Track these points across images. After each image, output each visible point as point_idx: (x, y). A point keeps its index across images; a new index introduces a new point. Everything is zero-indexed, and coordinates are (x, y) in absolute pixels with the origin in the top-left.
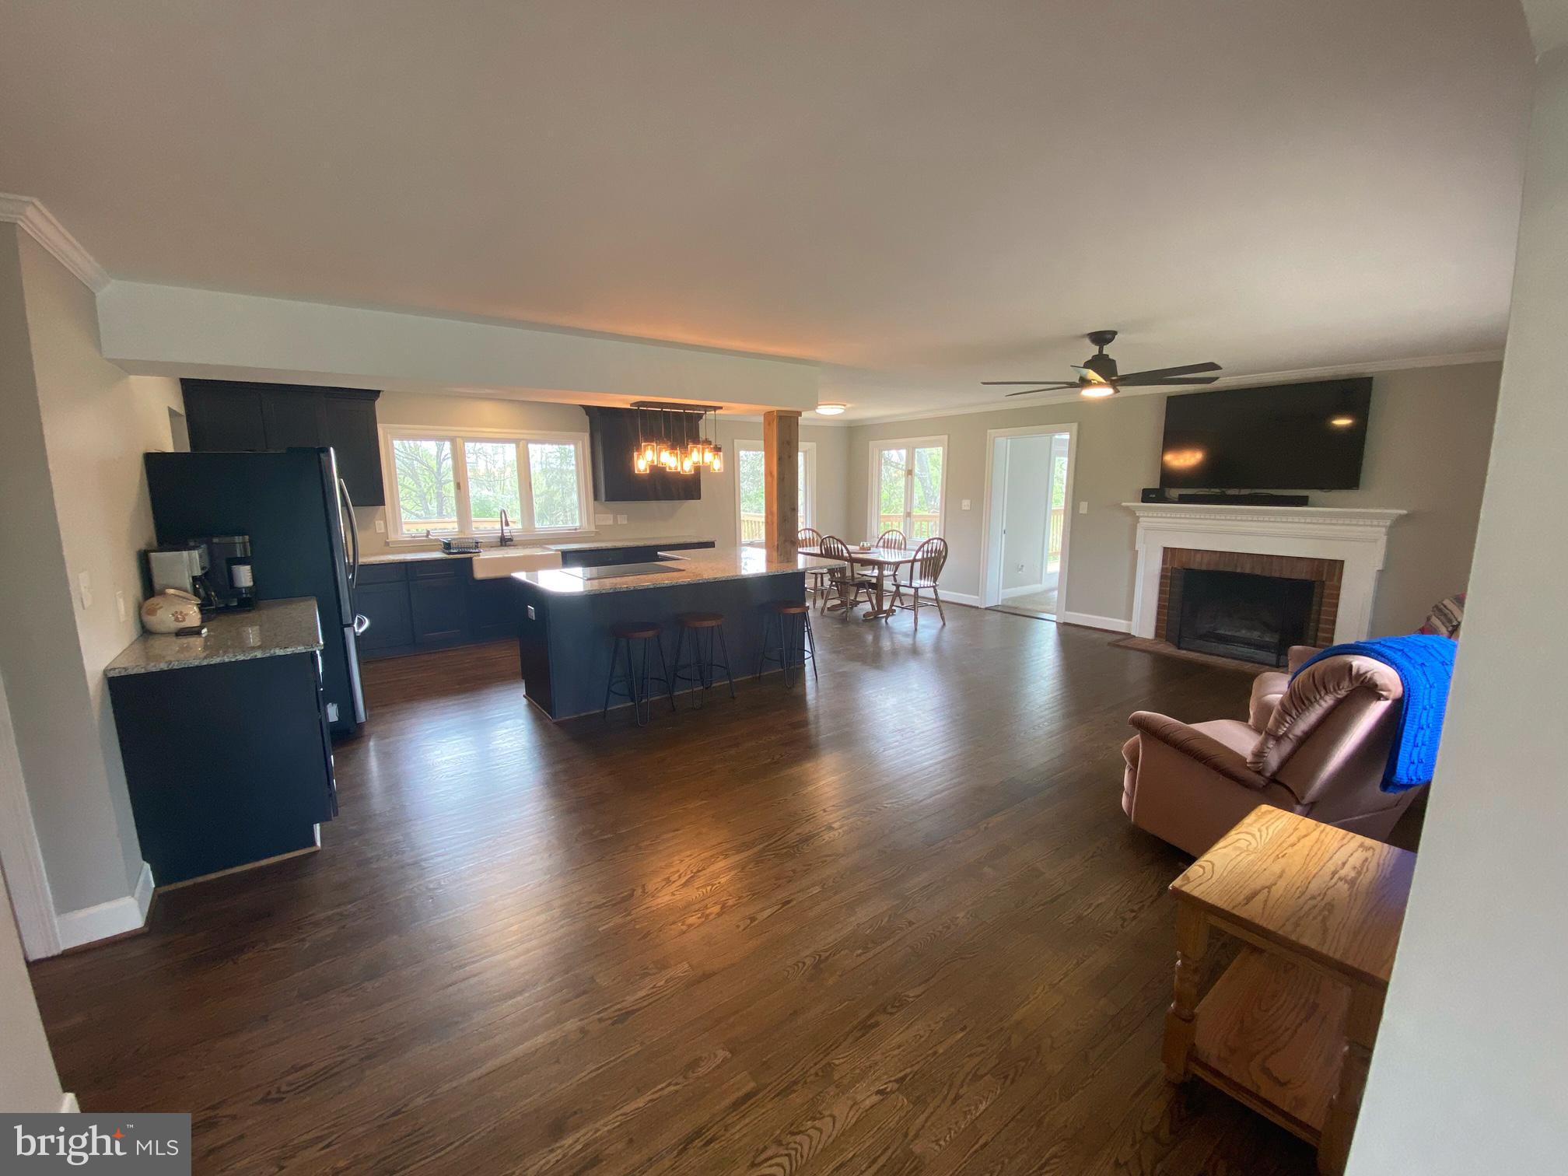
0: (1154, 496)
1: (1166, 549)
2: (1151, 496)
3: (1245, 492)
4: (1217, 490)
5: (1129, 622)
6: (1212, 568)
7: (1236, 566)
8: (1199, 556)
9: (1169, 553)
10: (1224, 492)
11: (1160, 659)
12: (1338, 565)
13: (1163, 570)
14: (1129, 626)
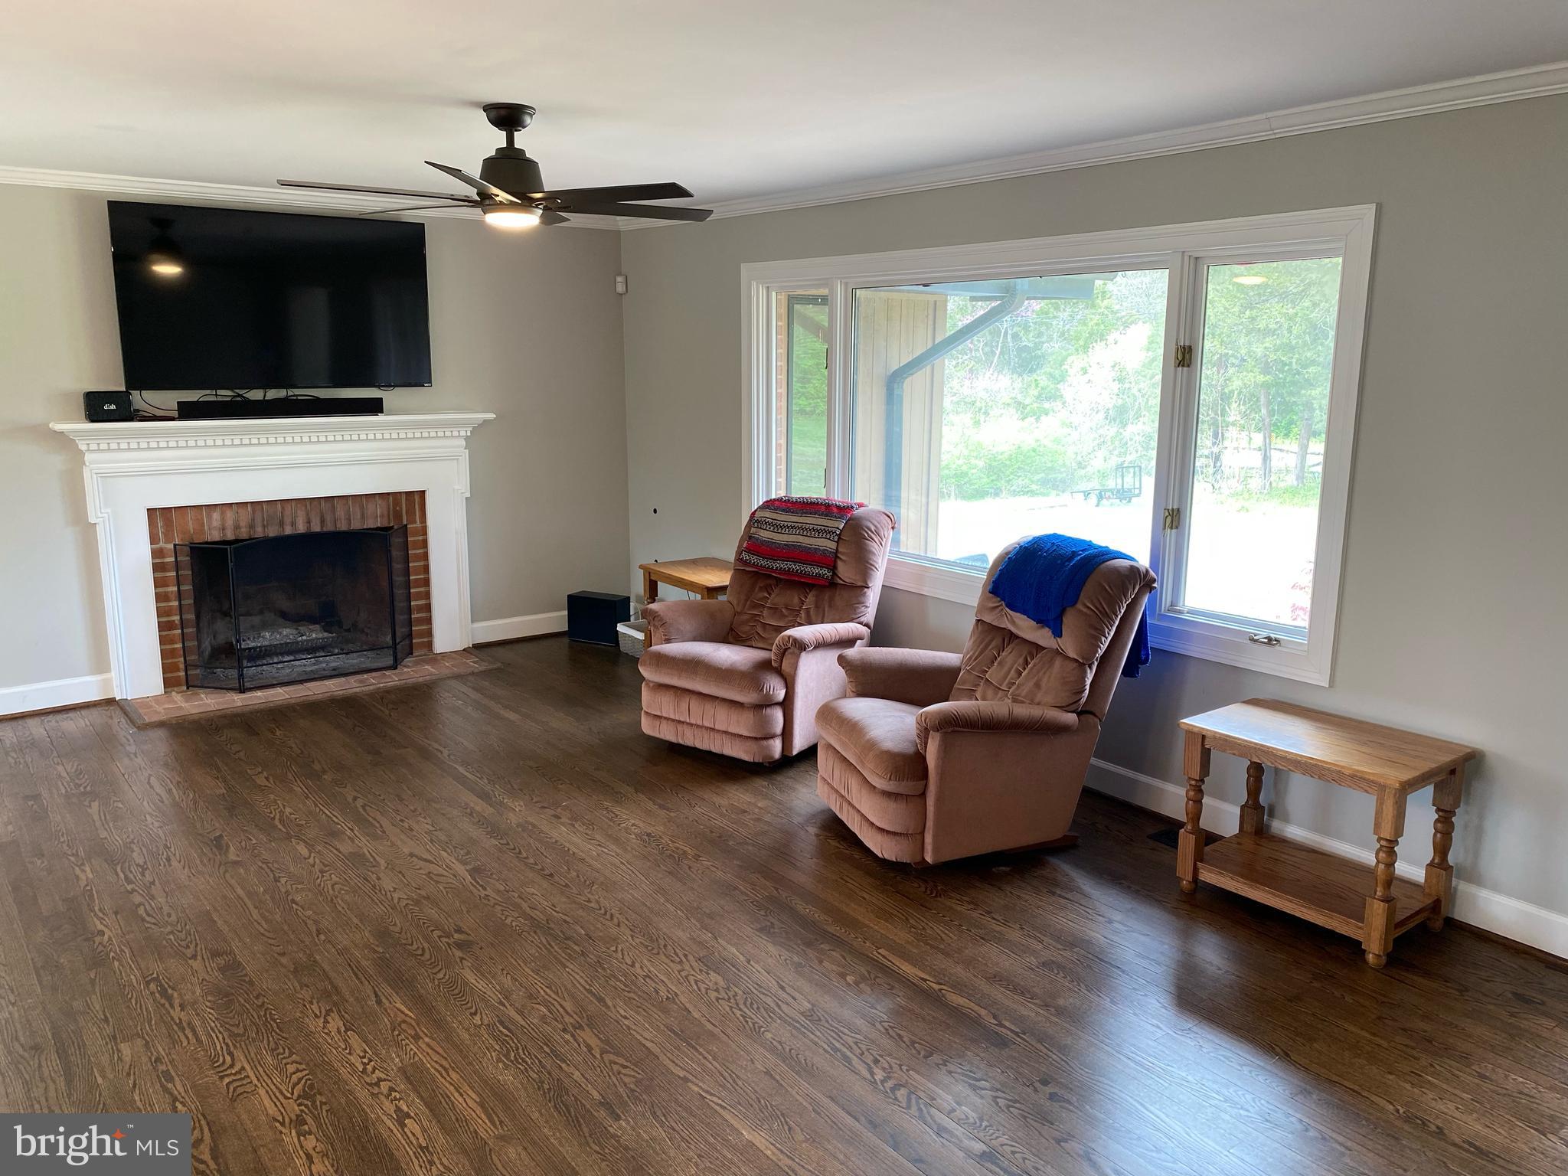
0: (113, 407)
1: (151, 512)
2: (106, 407)
3: (272, 394)
4: (228, 393)
5: (105, 676)
6: (244, 534)
7: (282, 524)
8: (216, 516)
9: (160, 518)
10: (239, 395)
11: (181, 729)
12: (417, 498)
13: (156, 553)
14: (107, 684)
